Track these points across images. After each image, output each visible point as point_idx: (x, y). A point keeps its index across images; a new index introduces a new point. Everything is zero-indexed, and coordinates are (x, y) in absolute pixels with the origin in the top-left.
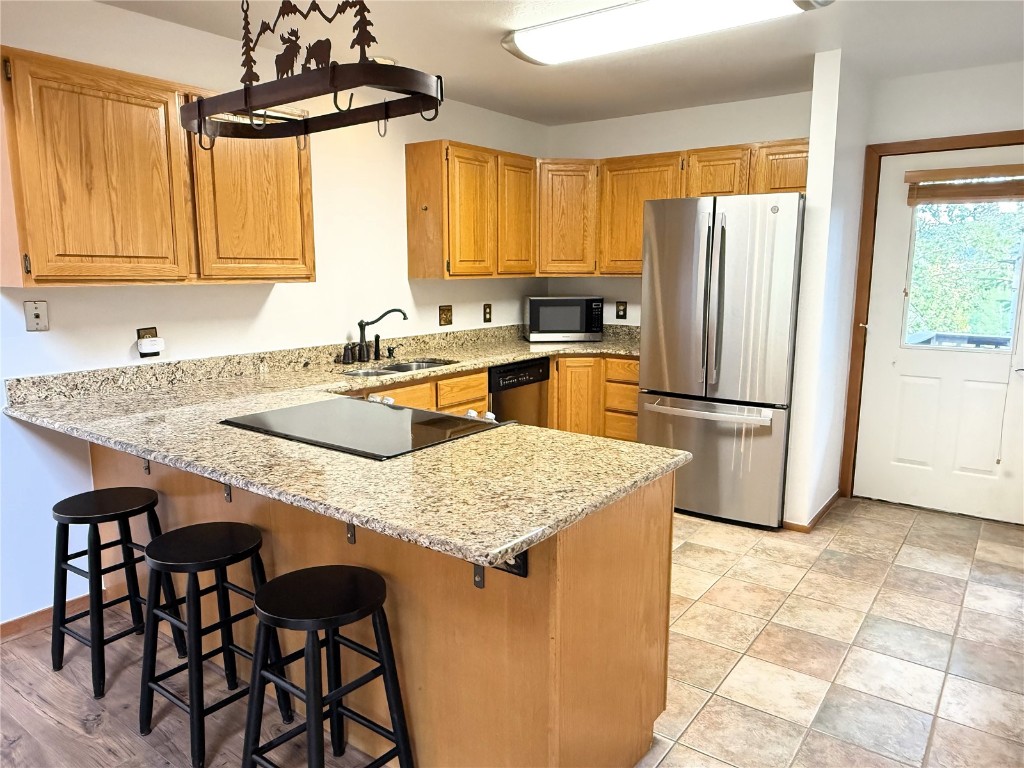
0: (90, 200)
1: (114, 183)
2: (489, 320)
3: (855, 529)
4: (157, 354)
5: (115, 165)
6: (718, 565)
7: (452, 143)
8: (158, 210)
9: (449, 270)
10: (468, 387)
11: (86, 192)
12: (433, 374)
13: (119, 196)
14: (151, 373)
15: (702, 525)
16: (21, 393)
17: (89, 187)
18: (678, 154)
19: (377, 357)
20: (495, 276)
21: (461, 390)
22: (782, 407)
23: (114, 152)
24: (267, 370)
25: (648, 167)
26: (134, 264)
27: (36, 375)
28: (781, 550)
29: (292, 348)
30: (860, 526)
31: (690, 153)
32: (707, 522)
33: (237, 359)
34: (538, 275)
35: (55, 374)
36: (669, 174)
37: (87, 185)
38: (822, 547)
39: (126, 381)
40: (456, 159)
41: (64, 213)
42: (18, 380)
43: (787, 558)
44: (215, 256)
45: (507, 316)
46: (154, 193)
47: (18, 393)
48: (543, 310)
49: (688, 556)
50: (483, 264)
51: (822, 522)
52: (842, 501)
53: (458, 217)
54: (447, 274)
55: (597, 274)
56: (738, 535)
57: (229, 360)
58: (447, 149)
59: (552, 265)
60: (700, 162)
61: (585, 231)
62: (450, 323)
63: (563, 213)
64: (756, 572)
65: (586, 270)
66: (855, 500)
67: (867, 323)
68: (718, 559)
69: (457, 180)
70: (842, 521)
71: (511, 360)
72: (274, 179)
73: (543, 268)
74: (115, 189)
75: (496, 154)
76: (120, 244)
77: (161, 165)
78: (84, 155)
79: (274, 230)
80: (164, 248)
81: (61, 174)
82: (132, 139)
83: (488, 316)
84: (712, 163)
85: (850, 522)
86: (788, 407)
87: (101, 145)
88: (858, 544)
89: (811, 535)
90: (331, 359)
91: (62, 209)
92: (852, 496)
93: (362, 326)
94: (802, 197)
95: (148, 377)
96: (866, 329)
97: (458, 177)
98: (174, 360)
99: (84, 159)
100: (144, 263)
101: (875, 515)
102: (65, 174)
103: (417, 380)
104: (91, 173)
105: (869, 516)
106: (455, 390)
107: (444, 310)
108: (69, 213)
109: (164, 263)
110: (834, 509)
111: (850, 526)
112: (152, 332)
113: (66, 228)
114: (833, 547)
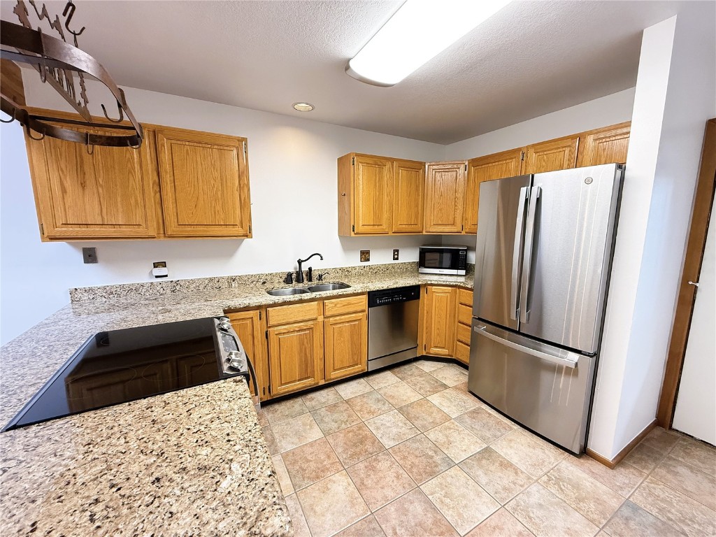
0: (84, 194)
1: (101, 182)
2: (397, 259)
3: (669, 476)
4: (166, 276)
5: (101, 172)
6: (505, 489)
7: (357, 155)
8: (133, 198)
9: (354, 231)
10: (349, 304)
11: (80, 189)
12: (318, 296)
13: (105, 190)
14: (160, 286)
15: (511, 429)
16: (78, 295)
17: (83, 185)
18: (519, 149)
19: (310, 279)
20: (391, 234)
21: (344, 306)
22: (589, 355)
23: (101, 165)
24: (237, 285)
25: (498, 161)
26: (117, 229)
27: (87, 287)
28: (577, 487)
29: (254, 273)
30: (676, 474)
31: (527, 147)
32: (516, 427)
33: (217, 279)
34: (424, 233)
35: (99, 286)
36: (513, 164)
37: (82, 184)
38: (626, 494)
39: (143, 290)
40: (360, 164)
41: (66, 201)
42: (76, 289)
43: (580, 500)
44: (176, 224)
45: (410, 256)
46: (130, 188)
47: (76, 295)
48: (427, 254)
49: (481, 467)
50: (380, 227)
51: (632, 456)
52: (658, 432)
53: (361, 198)
54: (352, 233)
55: (463, 233)
56: (538, 452)
57: (211, 280)
58: (354, 158)
59: (433, 226)
60: (536, 153)
61: (455, 206)
62: (368, 260)
63: (441, 195)
64: (540, 513)
65: (456, 230)
66: (675, 433)
67: (698, 282)
68: (506, 478)
69: (361, 177)
70: (655, 460)
71: (385, 288)
72: (219, 179)
73: (428, 230)
74: (101, 186)
75: (392, 160)
76: (105, 217)
77: (135, 172)
78: (79, 166)
79: (218, 208)
80: (138, 218)
81: (62, 177)
82: (113, 157)
83: (396, 257)
84: (545, 153)
85: (665, 465)
86: (596, 355)
87: (91, 161)
88: (670, 503)
89: (615, 471)
90: (281, 280)
91: (64, 198)
92: (671, 428)
93: (300, 262)
94: (621, 167)
95: (158, 288)
96: (696, 287)
97: (361, 175)
98: (175, 280)
99: (79, 169)
100: (124, 229)
101: (696, 462)
102: (66, 179)
103: (305, 300)
104: (84, 177)
105: (689, 461)
106: (338, 306)
107: (363, 253)
108: (69, 200)
109: (139, 228)
110: (648, 440)
111: (662, 472)
112: (164, 264)
113: (67, 208)
114: (638, 499)
